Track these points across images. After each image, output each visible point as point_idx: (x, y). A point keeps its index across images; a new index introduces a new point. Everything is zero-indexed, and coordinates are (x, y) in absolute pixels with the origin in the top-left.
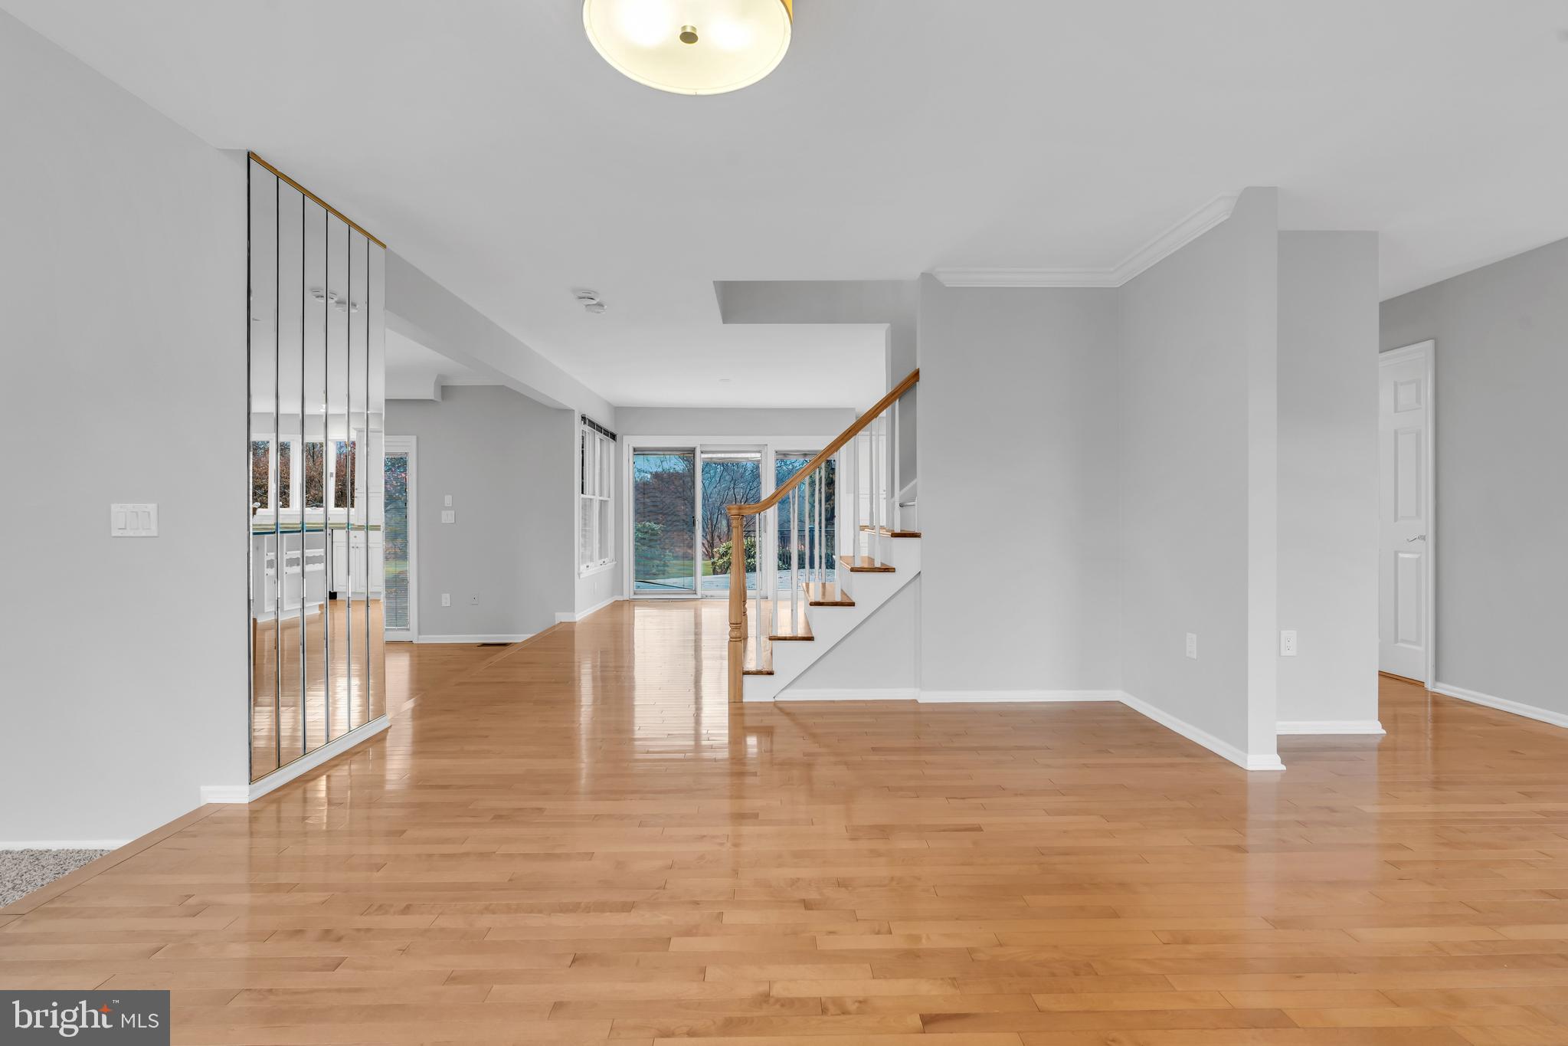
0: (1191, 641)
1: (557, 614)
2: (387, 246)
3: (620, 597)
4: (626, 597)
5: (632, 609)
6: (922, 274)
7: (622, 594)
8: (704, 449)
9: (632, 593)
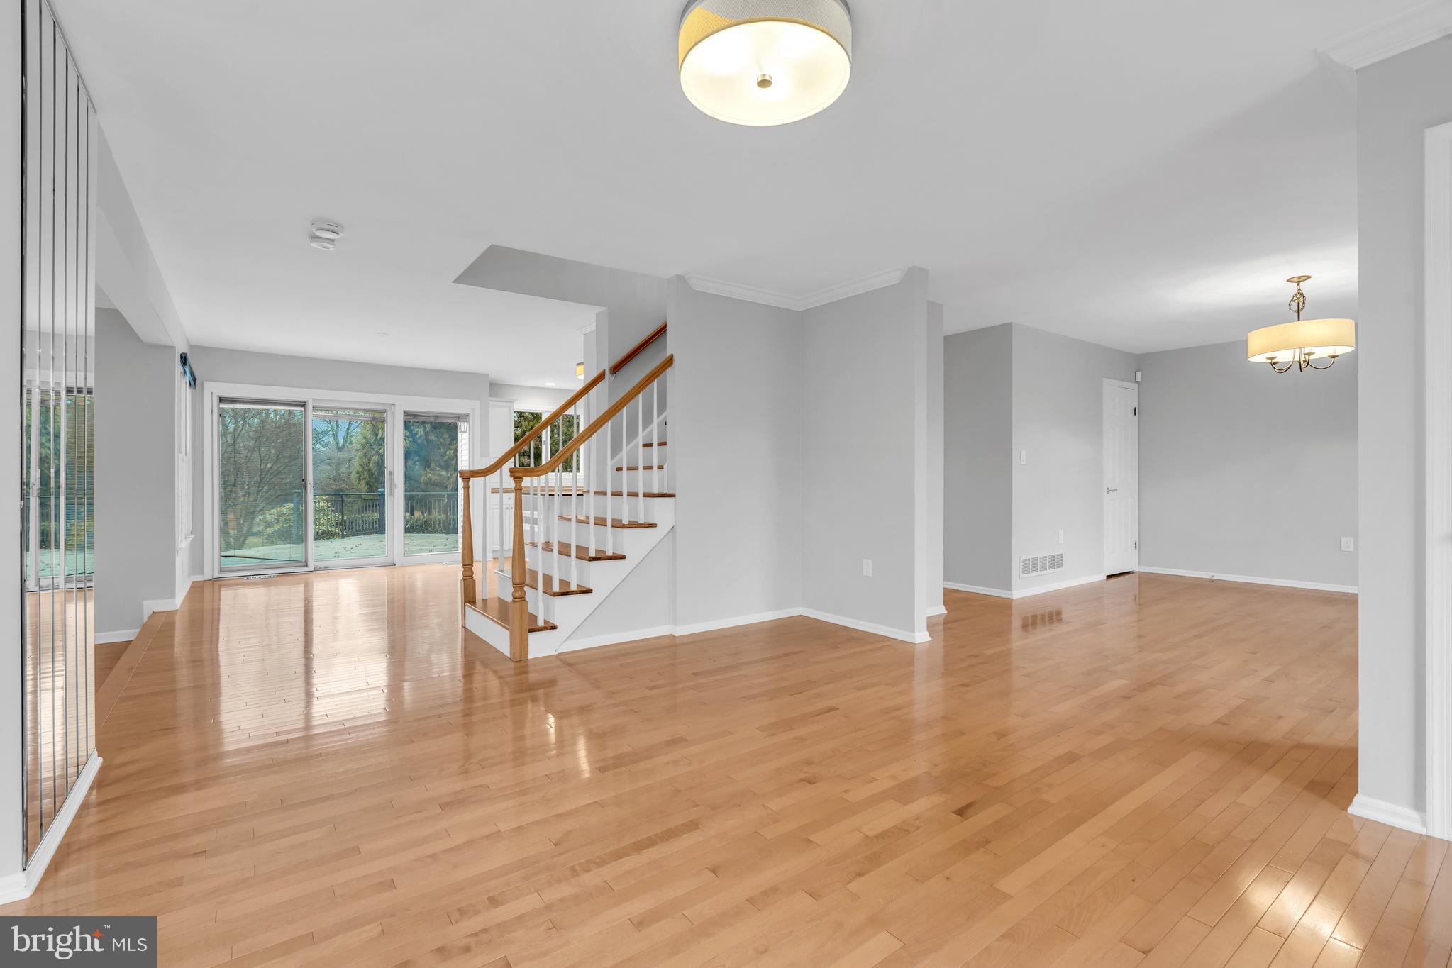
0: (868, 567)
1: (145, 603)
2: (98, 114)
3: (201, 576)
4: (208, 576)
5: (216, 590)
6: (677, 275)
7: (202, 573)
8: (316, 404)
9: (217, 569)
